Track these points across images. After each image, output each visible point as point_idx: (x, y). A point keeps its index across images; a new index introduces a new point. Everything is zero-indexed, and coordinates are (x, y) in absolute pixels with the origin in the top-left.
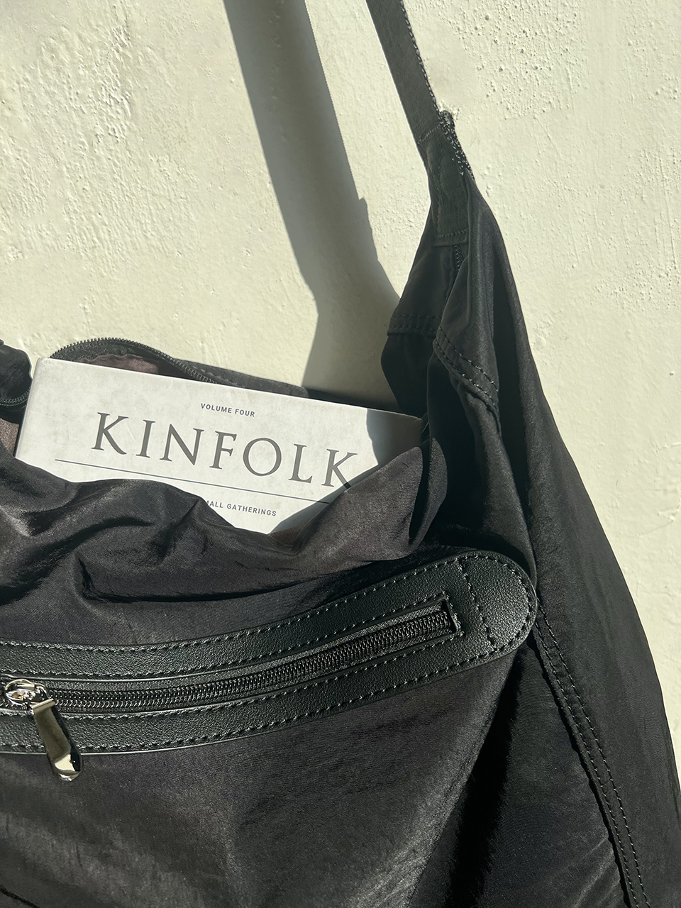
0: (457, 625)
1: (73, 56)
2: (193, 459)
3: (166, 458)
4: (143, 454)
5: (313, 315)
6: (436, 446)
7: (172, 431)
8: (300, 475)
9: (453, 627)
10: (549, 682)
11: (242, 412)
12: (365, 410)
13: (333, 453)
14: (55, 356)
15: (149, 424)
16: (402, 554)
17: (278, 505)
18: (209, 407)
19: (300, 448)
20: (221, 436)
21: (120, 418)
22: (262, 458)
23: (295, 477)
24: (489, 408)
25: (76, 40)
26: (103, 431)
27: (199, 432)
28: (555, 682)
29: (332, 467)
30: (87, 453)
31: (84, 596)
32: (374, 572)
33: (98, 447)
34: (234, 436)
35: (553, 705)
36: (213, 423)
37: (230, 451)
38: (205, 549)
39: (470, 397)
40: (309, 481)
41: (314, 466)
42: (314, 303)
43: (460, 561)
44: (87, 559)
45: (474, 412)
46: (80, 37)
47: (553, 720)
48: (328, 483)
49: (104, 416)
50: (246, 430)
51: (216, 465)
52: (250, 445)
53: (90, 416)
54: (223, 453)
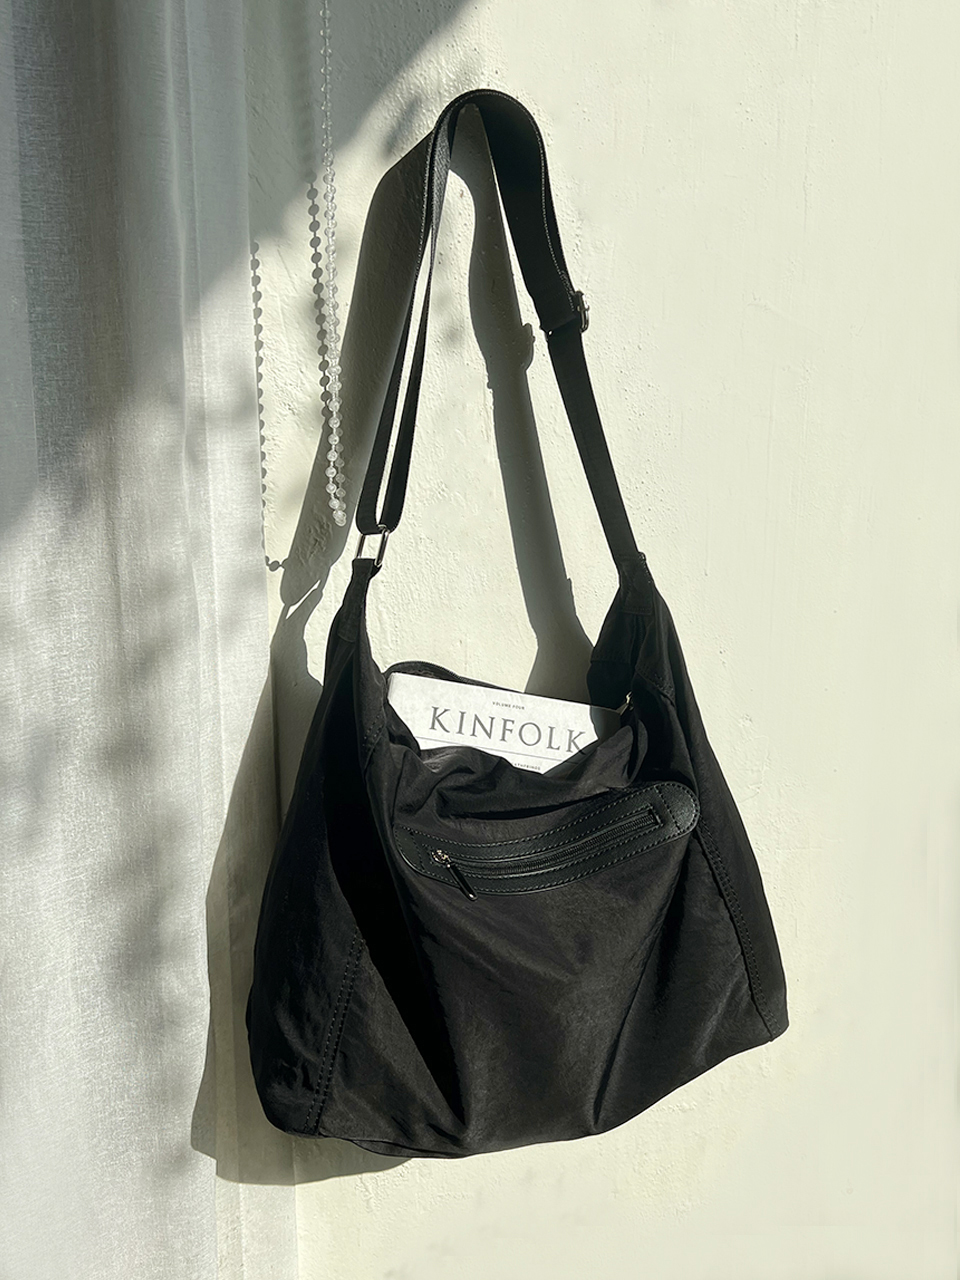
0: (659, 821)
1: (414, 495)
2: (489, 736)
3: (473, 735)
4: (460, 732)
6: (641, 726)
7: (476, 718)
8: (553, 746)
9: (657, 823)
10: (705, 856)
11: (517, 707)
12: (588, 707)
13: (571, 732)
15: (463, 714)
16: (623, 787)
17: (541, 763)
18: (498, 704)
19: (552, 729)
20: (505, 721)
21: (446, 711)
22: (530, 735)
23: (550, 747)
24: (672, 703)
25: (417, 486)
26: (436, 718)
27: (492, 719)
28: (710, 856)
29: (571, 741)
30: (427, 731)
32: (610, 795)
33: (433, 728)
34: (513, 722)
35: (707, 870)
36: (501, 713)
37: (511, 731)
38: (521, 781)
39: (662, 697)
40: (558, 749)
41: (561, 740)
42: (536, 641)
43: (657, 787)
45: (666, 706)
46: (419, 484)
47: (708, 880)
48: (569, 750)
49: (436, 709)
50: (520, 718)
51: (503, 739)
52: (523, 726)
53: (427, 709)
54: (507, 732)
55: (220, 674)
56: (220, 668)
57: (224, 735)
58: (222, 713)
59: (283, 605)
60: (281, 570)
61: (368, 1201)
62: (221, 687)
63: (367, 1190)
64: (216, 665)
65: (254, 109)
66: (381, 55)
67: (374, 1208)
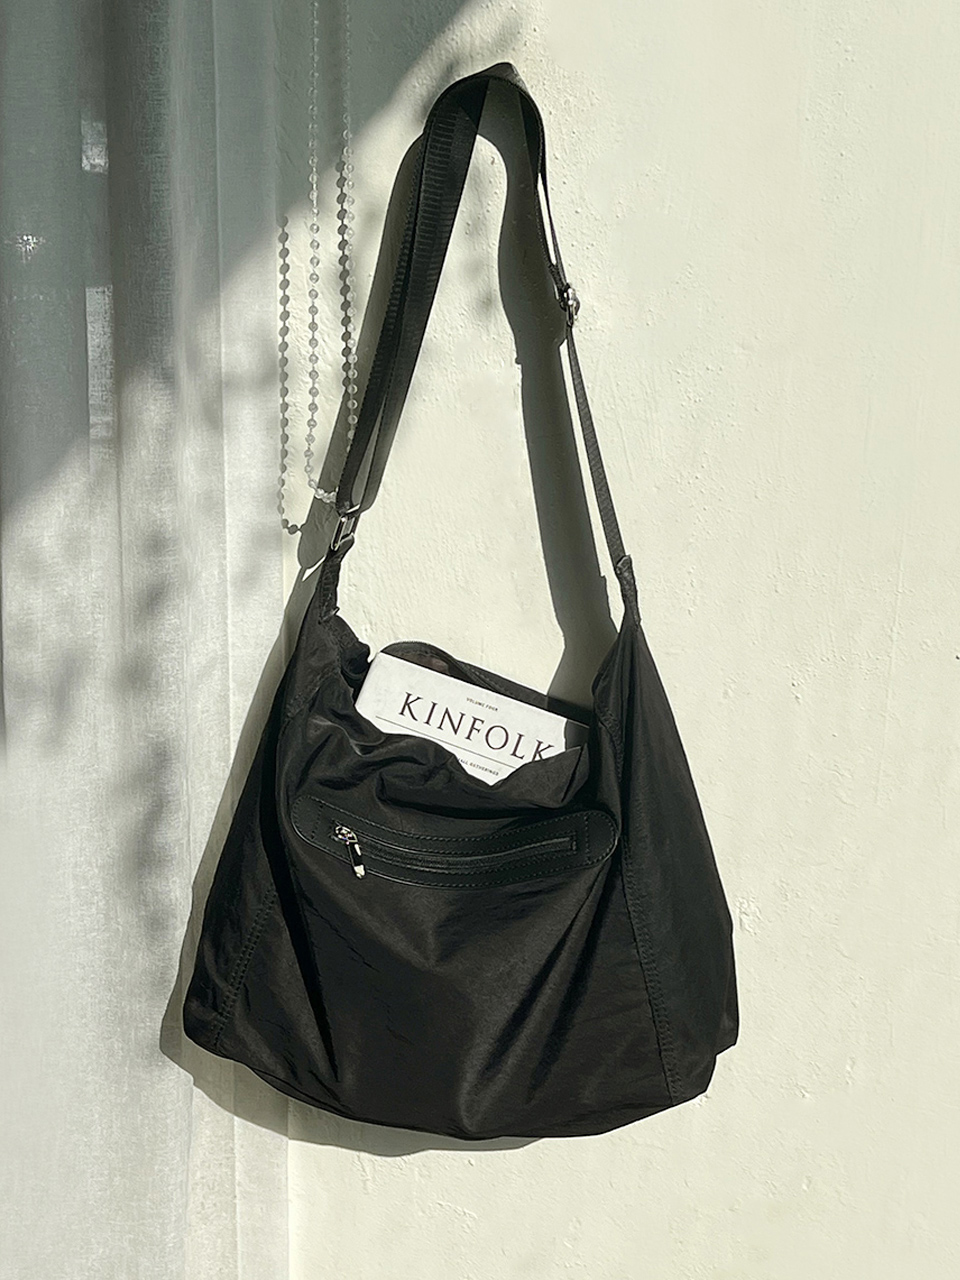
0: (574, 848)
2: (456, 731)
3: (440, 728)
4: (428, 722)
5: (563, 647)
6: (585, 747)
7: (447, 711)
8: (517, 753)
9: (571, 849)
10: (624, 895)
11: (491, 707)
12: (565, 720)
13: (540, 743)
14: (382, 651)
15: (434, 705)
16: (558, 806)
17: (500, 769)
18: (471, 700)
19: (521, 736)
20: (475, 720)
21: (418, 698)
22: (497, 738)
23: (514, 754)
26: (407, 704)
27: (463, 715)
28: (629, 896)
29: (538, 752)
30: (395, 716)
31: (379, 798)
32: (540, 813)
33: (402, 713)
34: (483, 722)
36: (472, 711)
37: (479, 731)
40: (522, 758)
41: (527, 749)
42: (563, 638)
43: (586, 814)
44: (385, 777)
49: (409, 695)
50: (490, 719)
51: (468, 738)
52: (491, 729)
53: (401, 693)
54: (474, 731)
55: (230, 626)
56: (229, 622)
57: (232, 685)
58: (231, 663)
59: (300, 567)
60: (299, 533)
61: (364, 1182)
62: (230, 640)
63: (364, 1171)
64: (226, 617)
65: (286, 85)
66: (412, 23)
67: (370, 1191)
